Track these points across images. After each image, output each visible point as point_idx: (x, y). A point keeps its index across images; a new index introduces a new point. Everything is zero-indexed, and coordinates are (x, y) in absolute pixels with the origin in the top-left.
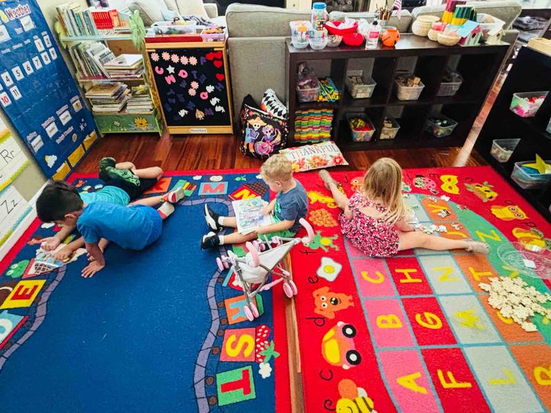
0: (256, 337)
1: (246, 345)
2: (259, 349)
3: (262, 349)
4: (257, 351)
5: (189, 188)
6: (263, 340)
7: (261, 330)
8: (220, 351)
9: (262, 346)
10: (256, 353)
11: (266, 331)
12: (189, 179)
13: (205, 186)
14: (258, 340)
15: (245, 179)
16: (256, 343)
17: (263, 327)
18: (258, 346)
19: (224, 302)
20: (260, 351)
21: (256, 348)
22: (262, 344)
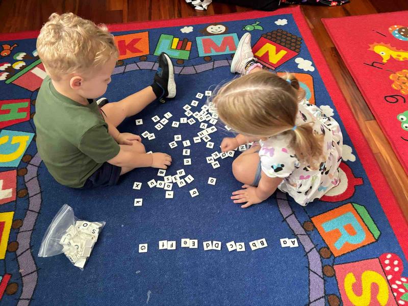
0: (386, 274)
1: (375, 288)
2: (396, 290)
3: (402, 290)
4: (395, 294)
5: (181, 47)
6: (397, 276)
7: (387, 262)
8: (341, 301)
9: (400, 286)
10: (397, 299)
11: (396, 263)
12: (175, 33)
13: (204, 41)
14: (390, 277)
15: (260, 28)
16: (390, 283)
17: (389, 256)
18: (395, 286)
19: (311, 222)
20: (400, 294)
21: (392, 290)
22: (398, 282)
